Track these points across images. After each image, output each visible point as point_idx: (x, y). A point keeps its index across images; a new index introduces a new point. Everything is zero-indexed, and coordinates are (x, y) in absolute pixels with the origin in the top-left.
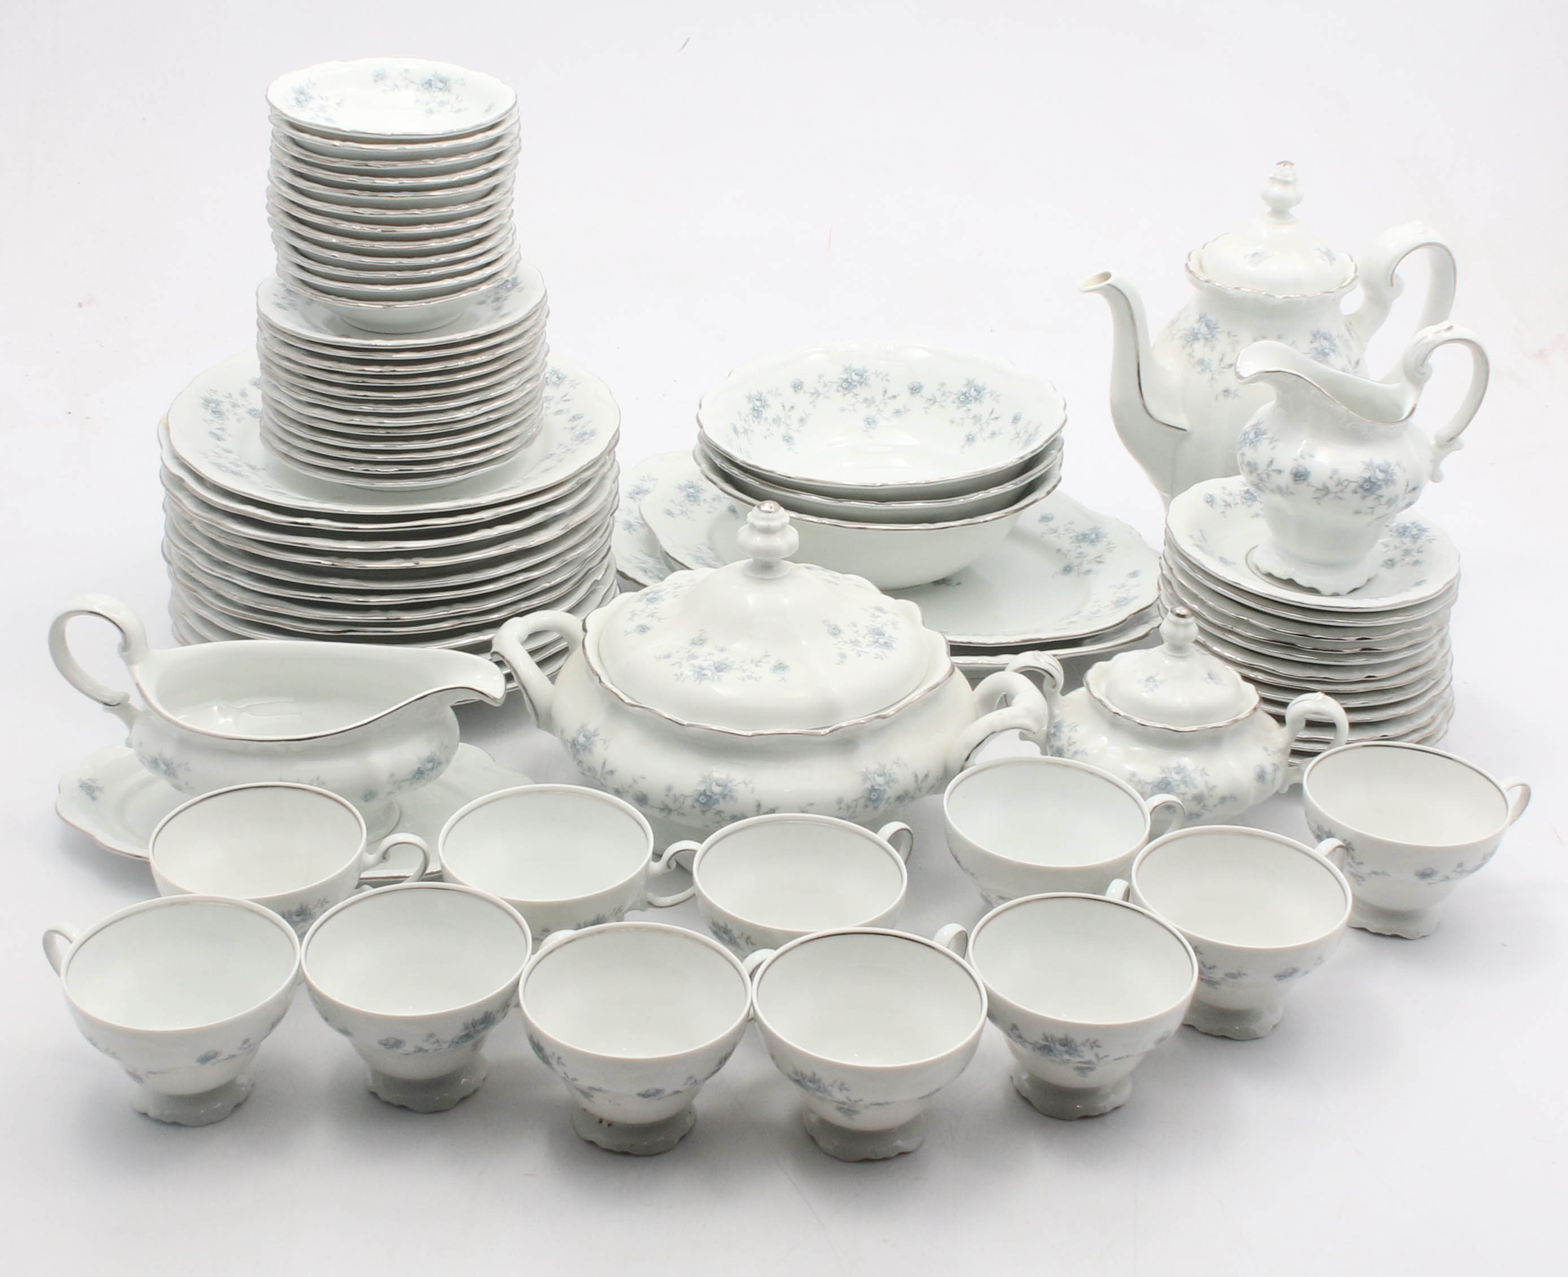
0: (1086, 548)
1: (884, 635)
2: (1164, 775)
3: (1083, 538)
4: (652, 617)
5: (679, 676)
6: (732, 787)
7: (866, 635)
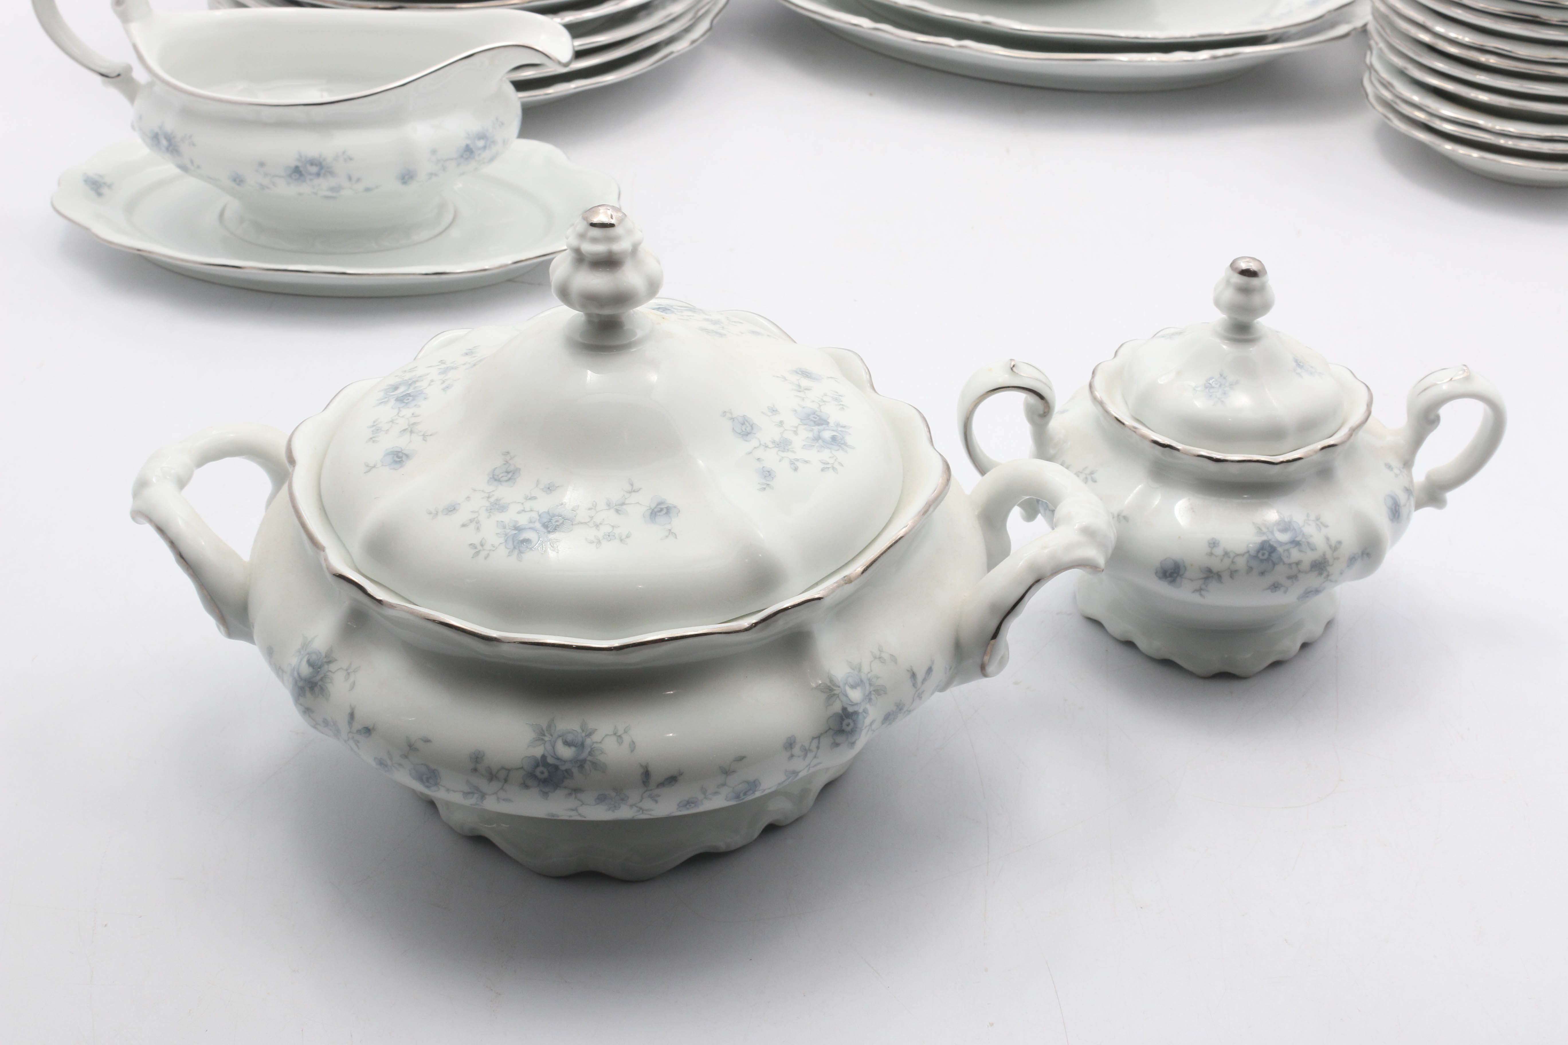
1: (828, 423)
2: (1264, 538)
4: (412, 432)
5: (479, 548)
6: (595, 745)
7: (797, 427)
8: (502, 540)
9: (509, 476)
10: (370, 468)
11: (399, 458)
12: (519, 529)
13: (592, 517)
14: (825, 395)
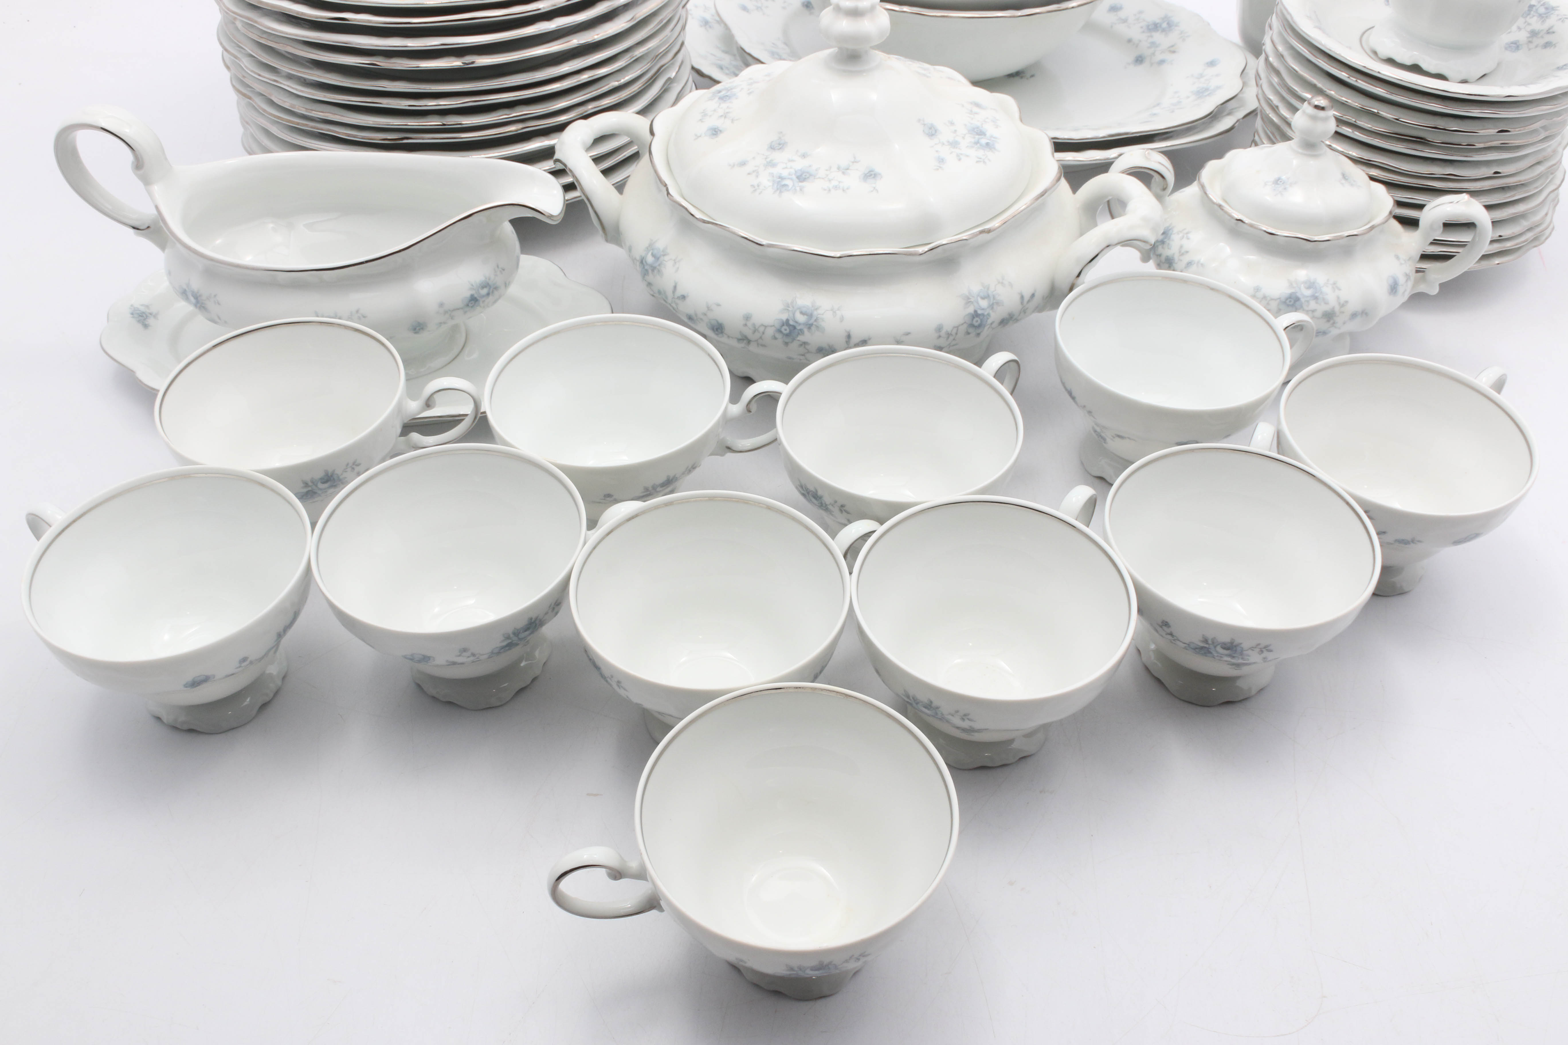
0: (1158, 37)
1: (985, 135)
2: (1293, 291)
3: (1155, 27)
4: (725, 117)
5: (756, 187)
6: (819, 316)
7: (965, 135)
8: (771, 184)
9: (780, 146)
10: (698, 137)
11: (715, 132)
12: (781, 178)
13: (827, 175)
14: (987, 118)
